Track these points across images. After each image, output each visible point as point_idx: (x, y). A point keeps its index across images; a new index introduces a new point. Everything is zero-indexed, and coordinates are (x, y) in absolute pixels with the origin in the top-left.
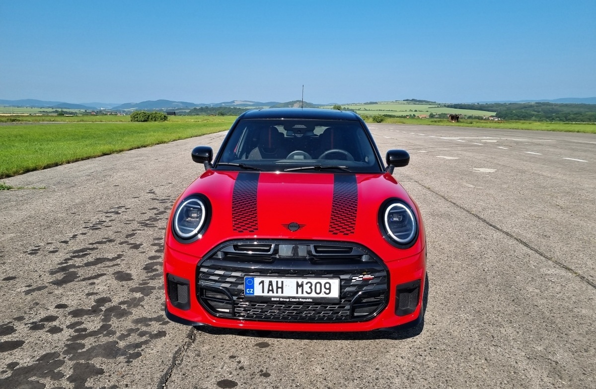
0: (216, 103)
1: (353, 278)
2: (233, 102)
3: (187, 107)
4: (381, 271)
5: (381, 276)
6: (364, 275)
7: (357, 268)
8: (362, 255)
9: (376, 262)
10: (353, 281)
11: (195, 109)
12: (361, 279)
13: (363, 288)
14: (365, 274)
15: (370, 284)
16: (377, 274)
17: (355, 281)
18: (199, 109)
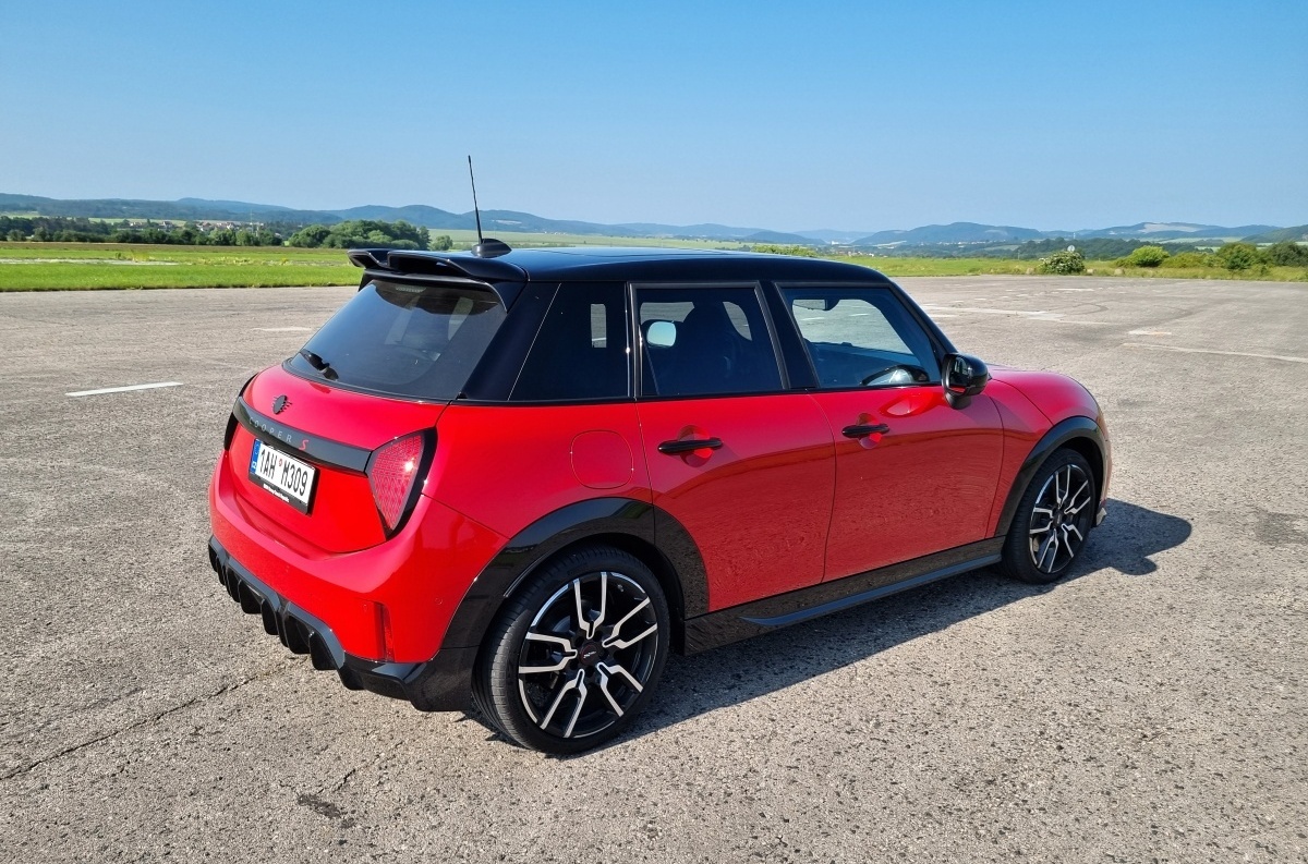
0: (1095, 229)
2: (1142, 226)
3: (1016, 238)
11: (1031, 244)
18: (1042, 244)
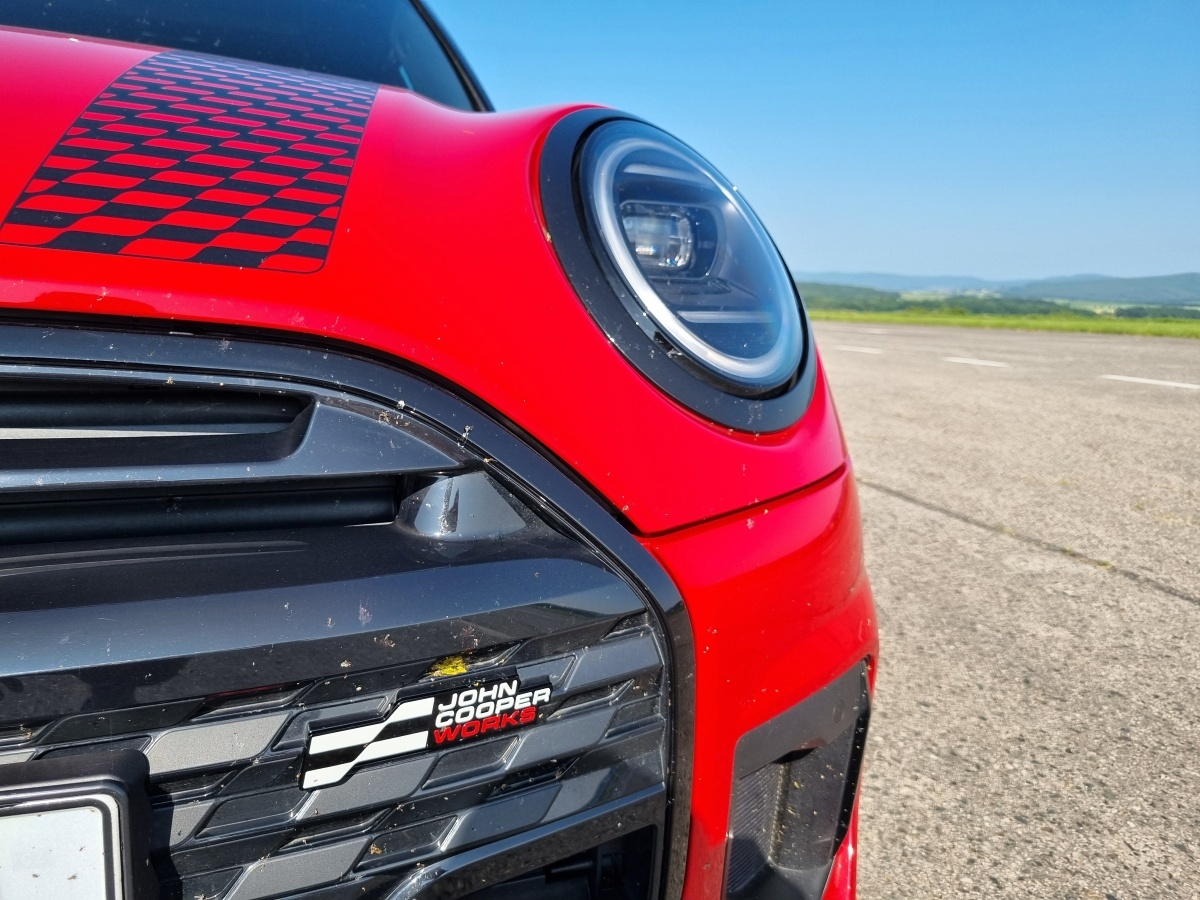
1: (320, 744)
4: (619, 622)
5: (617, 683)
6: (442, 694)
7: (364, 620)
8: (424, 480)
9: (567, 542)
10: (313, 778)
12: (418, 740)
13: (439, 829)
14: (461, 685)
15: (514, 776)
16: (578, 666)
17: (336, 772)
